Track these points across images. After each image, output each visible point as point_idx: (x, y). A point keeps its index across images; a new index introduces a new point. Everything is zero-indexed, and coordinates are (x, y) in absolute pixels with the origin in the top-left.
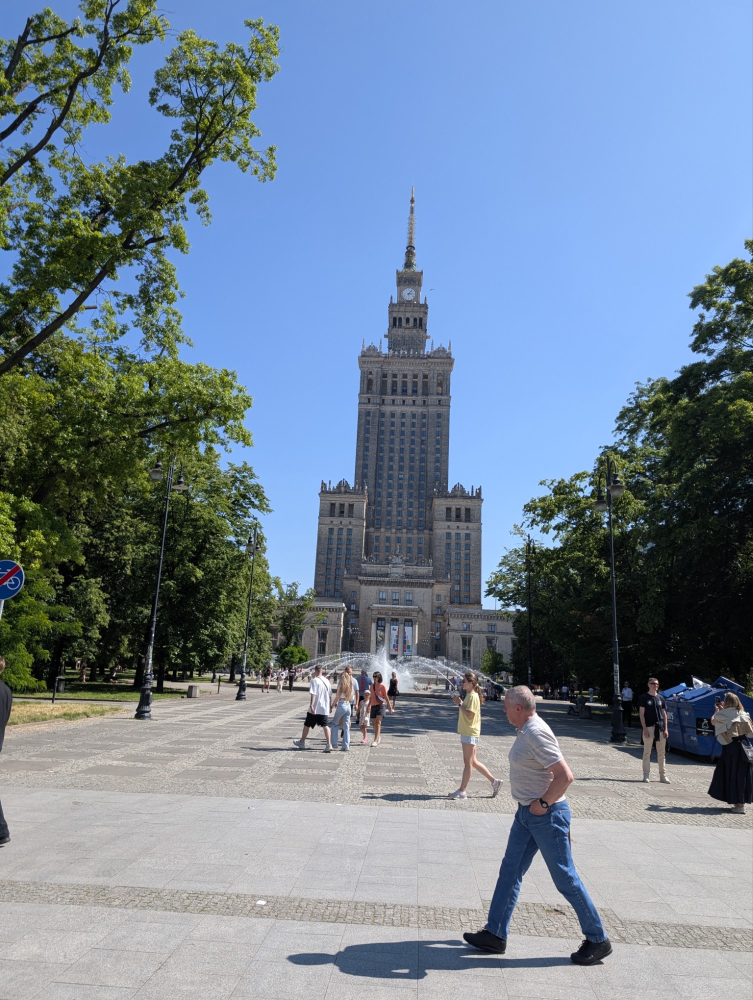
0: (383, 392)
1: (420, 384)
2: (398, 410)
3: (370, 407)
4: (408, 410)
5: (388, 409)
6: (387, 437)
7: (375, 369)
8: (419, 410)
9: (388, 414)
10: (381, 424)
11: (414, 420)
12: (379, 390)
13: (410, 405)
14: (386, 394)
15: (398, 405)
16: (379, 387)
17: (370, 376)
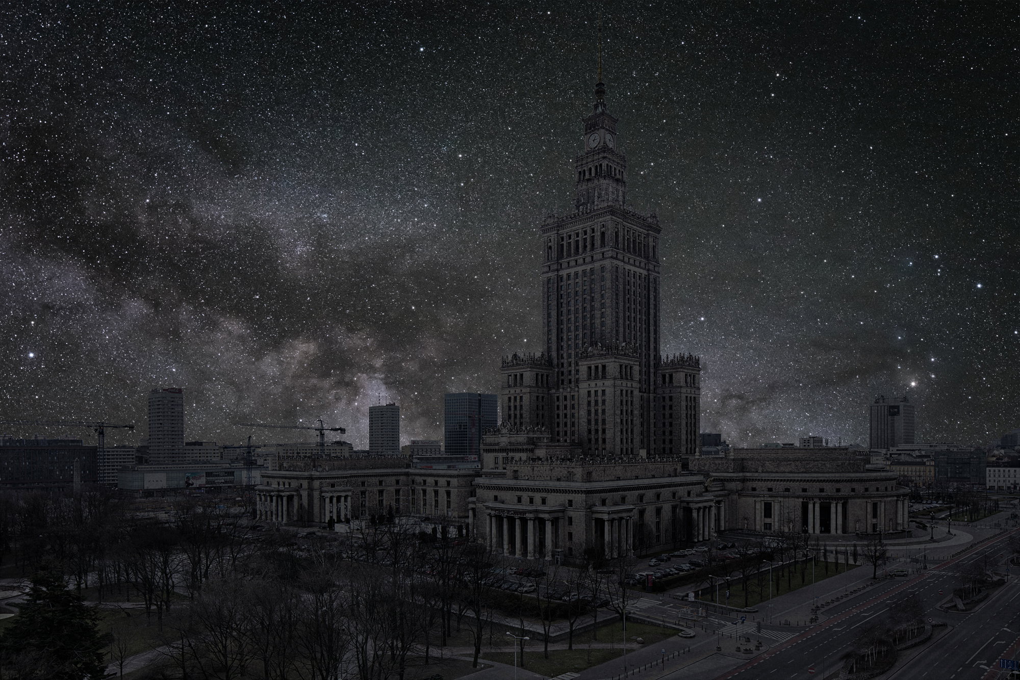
0: (560, 255)
1: (588, 240)
2: (572, 271)
3: (550, 274)
4: (580, 269)
5: (564, 273)
6: (564, 301)
7: (553, 235)
8: (588, 267)
9: (565, 277)
10: (559, 288)
11: (586, 279)
12: (556, 256)
13: (582, 265)
14: (562, 257)
15: (572, 267)
16: (556, 253)
17: (549, 244)
